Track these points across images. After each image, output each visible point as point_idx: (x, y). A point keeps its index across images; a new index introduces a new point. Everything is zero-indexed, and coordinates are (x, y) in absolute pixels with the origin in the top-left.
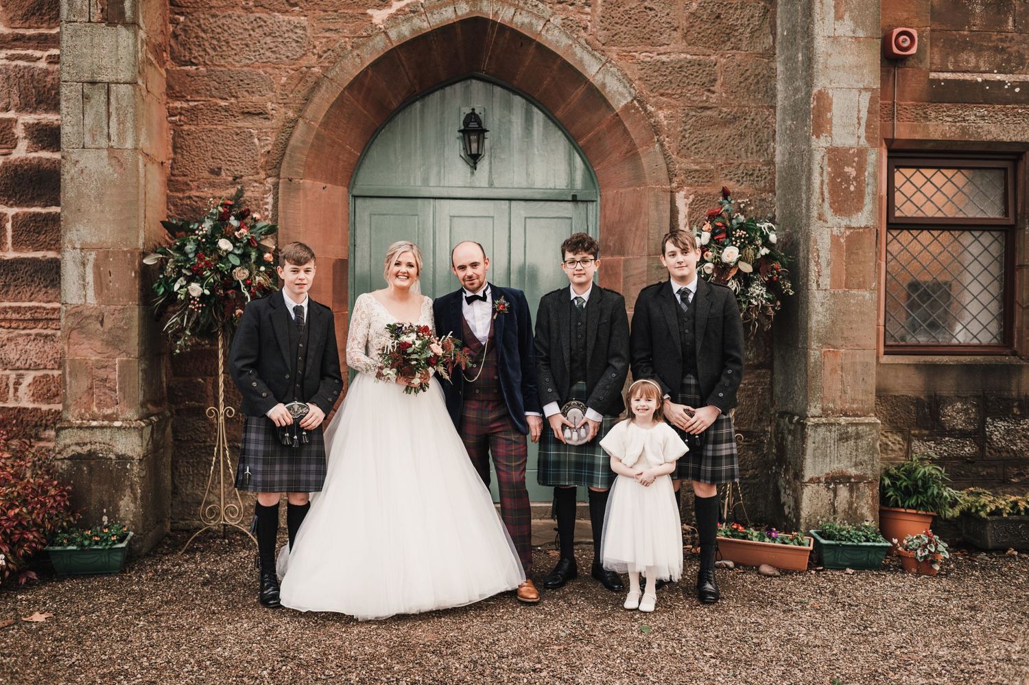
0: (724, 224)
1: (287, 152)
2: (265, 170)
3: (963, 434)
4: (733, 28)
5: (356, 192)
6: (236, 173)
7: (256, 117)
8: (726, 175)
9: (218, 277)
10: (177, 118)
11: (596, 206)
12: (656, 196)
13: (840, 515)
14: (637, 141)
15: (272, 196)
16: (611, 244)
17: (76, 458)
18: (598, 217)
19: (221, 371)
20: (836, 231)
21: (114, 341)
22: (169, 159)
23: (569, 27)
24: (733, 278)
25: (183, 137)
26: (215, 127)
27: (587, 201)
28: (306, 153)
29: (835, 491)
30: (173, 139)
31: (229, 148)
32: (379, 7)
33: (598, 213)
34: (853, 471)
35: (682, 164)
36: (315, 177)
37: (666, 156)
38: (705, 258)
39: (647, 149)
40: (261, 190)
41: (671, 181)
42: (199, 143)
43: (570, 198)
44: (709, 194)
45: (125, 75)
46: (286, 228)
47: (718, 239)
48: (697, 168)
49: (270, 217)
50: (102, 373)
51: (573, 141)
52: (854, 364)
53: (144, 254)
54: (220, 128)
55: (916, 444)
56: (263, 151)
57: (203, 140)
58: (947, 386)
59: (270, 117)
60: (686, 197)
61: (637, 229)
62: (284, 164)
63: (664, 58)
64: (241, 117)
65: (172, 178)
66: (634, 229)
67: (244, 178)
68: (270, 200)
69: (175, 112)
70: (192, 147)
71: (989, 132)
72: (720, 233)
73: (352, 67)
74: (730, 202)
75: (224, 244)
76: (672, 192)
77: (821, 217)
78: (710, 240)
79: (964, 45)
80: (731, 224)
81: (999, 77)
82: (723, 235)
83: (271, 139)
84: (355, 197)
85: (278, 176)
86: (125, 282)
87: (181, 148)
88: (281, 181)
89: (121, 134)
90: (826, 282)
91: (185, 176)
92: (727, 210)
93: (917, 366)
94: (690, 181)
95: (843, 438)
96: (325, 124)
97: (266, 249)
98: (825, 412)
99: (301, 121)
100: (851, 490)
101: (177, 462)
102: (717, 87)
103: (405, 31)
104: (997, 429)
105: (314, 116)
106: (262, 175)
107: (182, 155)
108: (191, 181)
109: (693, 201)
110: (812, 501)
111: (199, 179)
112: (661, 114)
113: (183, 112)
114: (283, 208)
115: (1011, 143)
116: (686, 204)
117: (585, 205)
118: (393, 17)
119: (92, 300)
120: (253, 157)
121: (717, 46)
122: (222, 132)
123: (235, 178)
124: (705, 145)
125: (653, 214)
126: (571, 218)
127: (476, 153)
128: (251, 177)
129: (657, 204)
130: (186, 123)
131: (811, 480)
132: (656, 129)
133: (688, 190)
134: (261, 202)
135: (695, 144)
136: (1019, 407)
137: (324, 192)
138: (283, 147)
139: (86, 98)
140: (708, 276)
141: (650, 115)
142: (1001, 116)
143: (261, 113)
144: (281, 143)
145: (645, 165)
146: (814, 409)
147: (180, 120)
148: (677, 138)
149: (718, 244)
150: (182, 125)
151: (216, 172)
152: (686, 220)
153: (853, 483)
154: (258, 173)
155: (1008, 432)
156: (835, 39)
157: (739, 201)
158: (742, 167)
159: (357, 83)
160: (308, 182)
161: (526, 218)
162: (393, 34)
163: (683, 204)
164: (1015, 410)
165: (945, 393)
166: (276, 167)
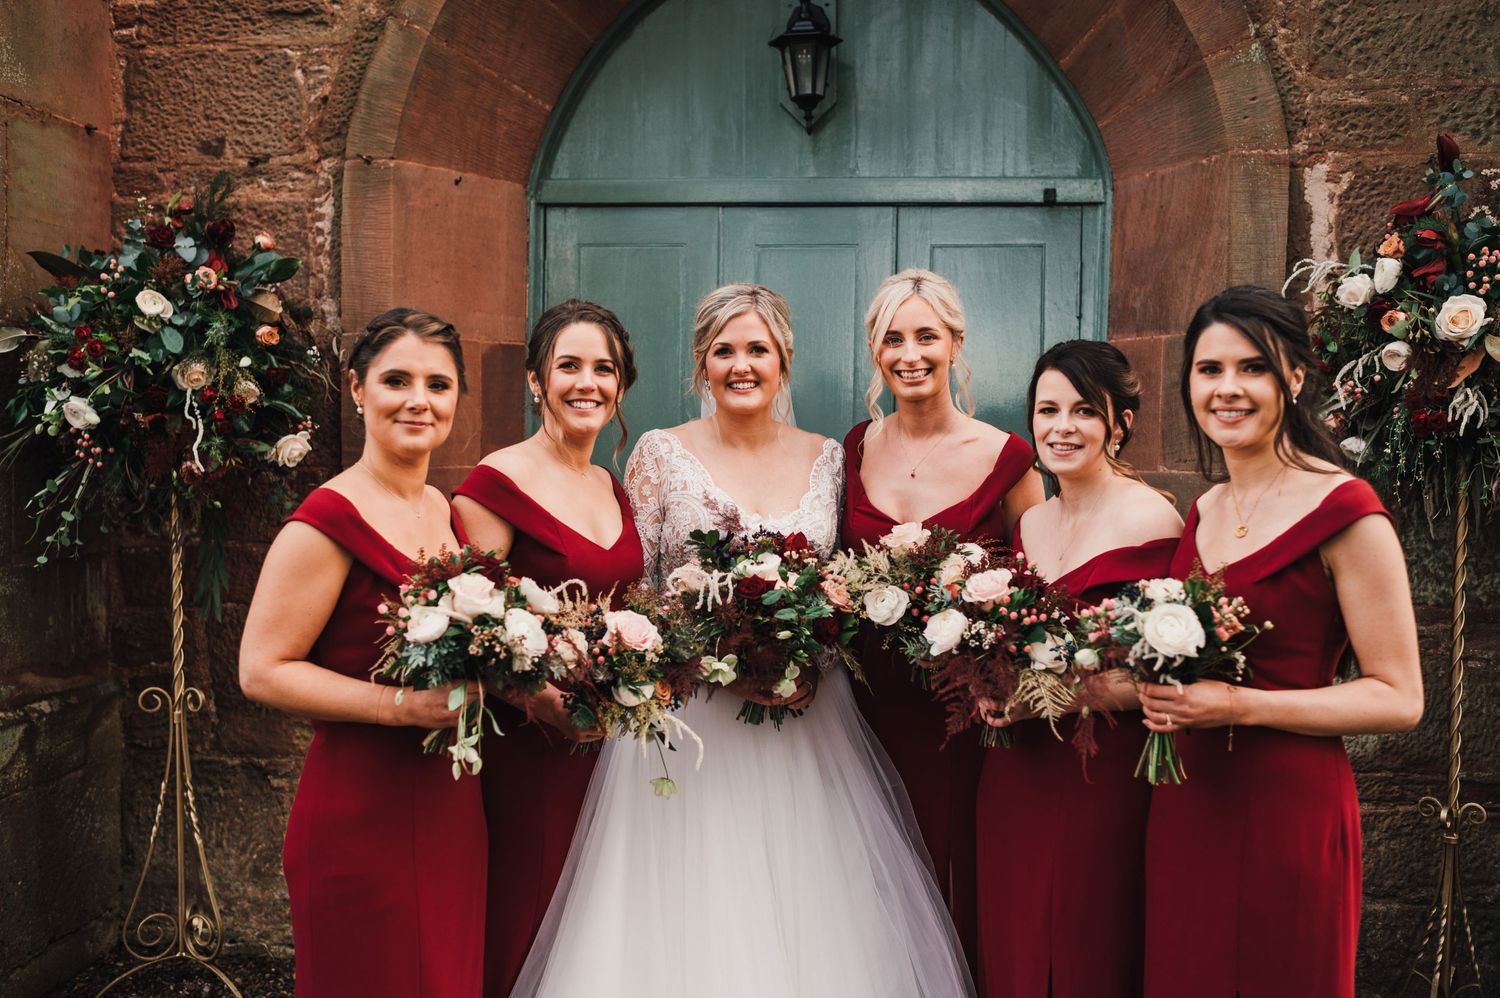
0: (1442, 235)
1: (362, 96)
2: (318, 142)
5: (547, 196)
6: (255, 149)
7: (300, 22)
8: (1444, 119)
9: (127, 382)
10: (134, 30)
11: (1104, 215)
12: (1250, 174)
14: (1202, 39)
15: (331, 200)
16: (1137, 305)
18: (1108, 241)
19: (177, 603)
22: (116, 124)
24: (1469, 383)
25: (144, 73)
26: (211, 46)
27: (1082, 205)
28: (403, 97)
30: (125, 77)
31: (241, 94)
33: (1108, 231)
35: (1321, 94)
36: (430, 156)
38: (1387, 328)
39: (1227, 59)
40: (308, 187)
41: (1292, 138)
42: (178, 86)
43: (1039, 198)
44: (1393, 169)
46: (359, 272)
47: (1424, 277)
48: (1363, 100)
49: (327, 247)
51: (1045, 57)
54: (222, 48)
56: (313, 98)
57: (186, 76)
59: (327, 18)
60: (1333, 178)
61: (1201, 263)
62: (355, 126)
64: (266, 23)
65: (123, 165)
66: (1192, 263)
67: (271, 161)
68: (327, 209)
69: (129, 17)
70: (164, 95)
72: (1427, 260)
74: (1459, 178)
75: (151, 303)
76: (1293, 166)
78: (1400, 279)
80: (1462, 235)
82: (1441, 266)
83: (330, 70)
84: (545, 207)
85: (342, 154)
87: (142, 97)
88: (348, 163)
91: (150, 159)
92: (1449, 200)
94: (1342, 137)
97: (265, 317)
99: (391, 24)
101: (133, 794)
105: (419, 11)
106: (312, 153)
107: (144, 113)
108: (161, 170)
109: (1351, 188)
111: (177, 165)
113: (146, 16)
114: (353, 226)
116: (1331, 197)
117: (1076, 214)
120: (291, 113)
122: (227, 59)
123: (254, 162)
124: (1387, 41)
125: (1243, 222)
126: (1041, 246)
127: (809, 91)
128: (287, 159)
129: (1254, 197)
130: (151, 42)
133: (1337, 161)
134: (309, 215)
135: (1358, 40)
137: (456, 191)
138: (352, 84)
140: (1393, 377)
143: (307, 13)
144: (351, 77)
145: (1223, 99)
147: (139, 36)
148: (1309, 27)
149: (1423, 289)
150: (143, 47)
151: (213, 148)
152: (1332, 236)
154: (302, 149)
157: (1485, 172)
158: (1486, 96)
160: (412, 167)
161: (933, 247)
163: (1321, 195)
166: (340, 133)
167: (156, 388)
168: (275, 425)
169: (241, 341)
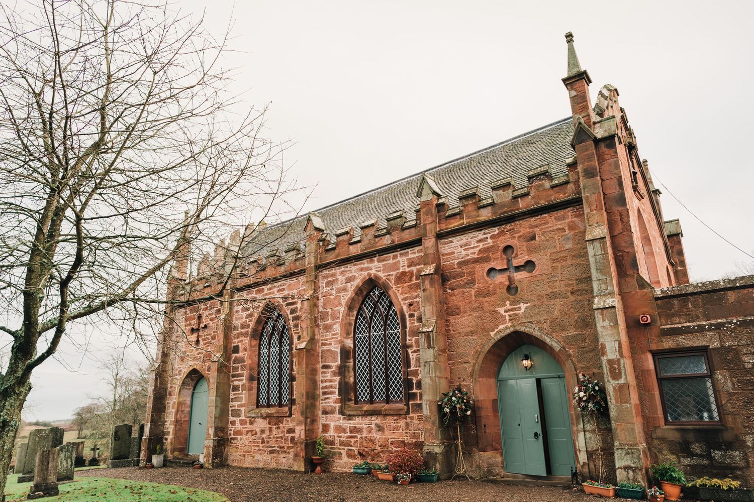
1: (474, 372)
3: (701, 456)
4: (589, 323)
5: (500, 380)
6: (464, 378)
9: (452, 407)
10: (450, 365)
12: (572, 376)
13: (631, 481)
14: (564, 360)
15: (472, 383)
17: (427, 453)
20: (614, 385)
21: (433, 424)
22: (449, 377)
23: (540, 330)
25: (452, 370)
26: (458, 367)
27: (563, 377)
28: (479, 372)
29: (628, 472)
30: (450, 371)
31: (462, 372)
32: (492, 331)
34: (633, 465)
35: (579, 366)
36: (482, 377)
37: (574, 364)
39: (567, 362)
40: (470, 382)
41: (576, 371)
43: (557, 377)
45: (432, 360)
46: (476, 392)
48: (584, 366)
50: (432, 431)
52: (628, 428)
53: (439, 402)
55: (682, 459)
56: (469, 372)
57: (456, 370)
58: (691, 437)
59: (470, 363)
60: (582, 375)
61: (570, 386)
62: (474, 375)
63: (569, 334)
64: (464, 364)
65: (450, 381)
70: (454, 373)
71: (688, 344)
73: (487, 348)
75: (454, 398)
76: (577, 374)
77: (608, 381)
79: (673, 315)
81: (688, 324)
83: (471, 369)
85: (473, 378)
86: (435, 409)
87: (452, 373)
89: (432, 373)
90: (613, 401)
91: (453, 381)
93: (676, 429)
94: (582, 370)
95: (627, 453)
96: (483, 363)
97: (465, 399)
98: (620, 444)
99: (477, 364)
100: (633, 472)
102: (587, 341)
103: (499, 337)
104: (717, 454)
105: (479, 362)
106: (470, 378)
107: (452, 375)
110: (620, 475)
111: (456, 380)
112: (571, 351)
114: (475, 386)
115: (698, 347)
118: (496, 334)
119: (429, 414)
120: (467, 374)
121: (585, 328)
122: (460, 368)
123: (464, 380)
124: (586, 359)
125: (572, 381)
127: (526, 366)
128: (467, 379)
130: (452, 367)
131: (619, 468)
132: (570, 356)
135: (582, 359)
136: (725, 446)
137: (486, 381)
138: (473, 370)
139: (425, 366)
141: (567, 351)
142: (691, 338)
143: (468, 362)
145: (567, 367)
146: (617, 444)
148: (576, 358)
151: (459, 378)
153: (634, 470)
155: (722, 456)
156: (604, 327)
159: (489, 352)
160: (481, 379)
162: (495, 338)
164: (723, 447)
165: (690, 440)
166: (472, 376)
167: (455, 407)
168: (466, 411)
169: (463, 402)
